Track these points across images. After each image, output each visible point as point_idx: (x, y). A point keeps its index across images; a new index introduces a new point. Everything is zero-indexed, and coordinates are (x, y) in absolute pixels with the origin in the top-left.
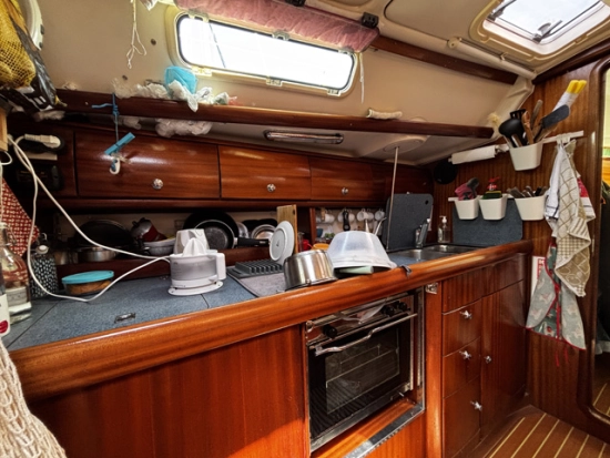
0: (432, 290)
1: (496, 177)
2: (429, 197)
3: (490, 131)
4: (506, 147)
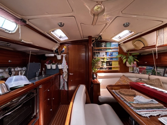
0: (41, 87)
1: (54, 60)
4: (56, 55)
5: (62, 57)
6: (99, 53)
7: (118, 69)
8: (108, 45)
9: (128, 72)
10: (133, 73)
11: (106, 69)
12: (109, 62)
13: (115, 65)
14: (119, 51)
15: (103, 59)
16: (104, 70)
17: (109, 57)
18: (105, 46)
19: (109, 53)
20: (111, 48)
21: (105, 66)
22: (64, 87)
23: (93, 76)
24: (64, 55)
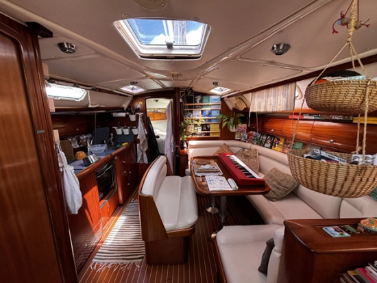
0: (116, 158)
1: (125, 122)
2: (108, 128)
3: (123, 108)
4: (128, 113)
5: (137, 116)
6: (191, 112)
7: (218, 136)
8: (205, 99)
9: (233, 139)
10: (240, 140)
11: (201, 134)
12: (206, 125)
13: (215, 129)
14: (220, 109)
15: (198, 120)
16: (198, 136)
17: (206, 118)
18: (201, 101)
19: (207, 111)
20: (210, 104)
21: (200, 131)
22: (142, 159)
23: (183, 144)
24: (140, 114)
